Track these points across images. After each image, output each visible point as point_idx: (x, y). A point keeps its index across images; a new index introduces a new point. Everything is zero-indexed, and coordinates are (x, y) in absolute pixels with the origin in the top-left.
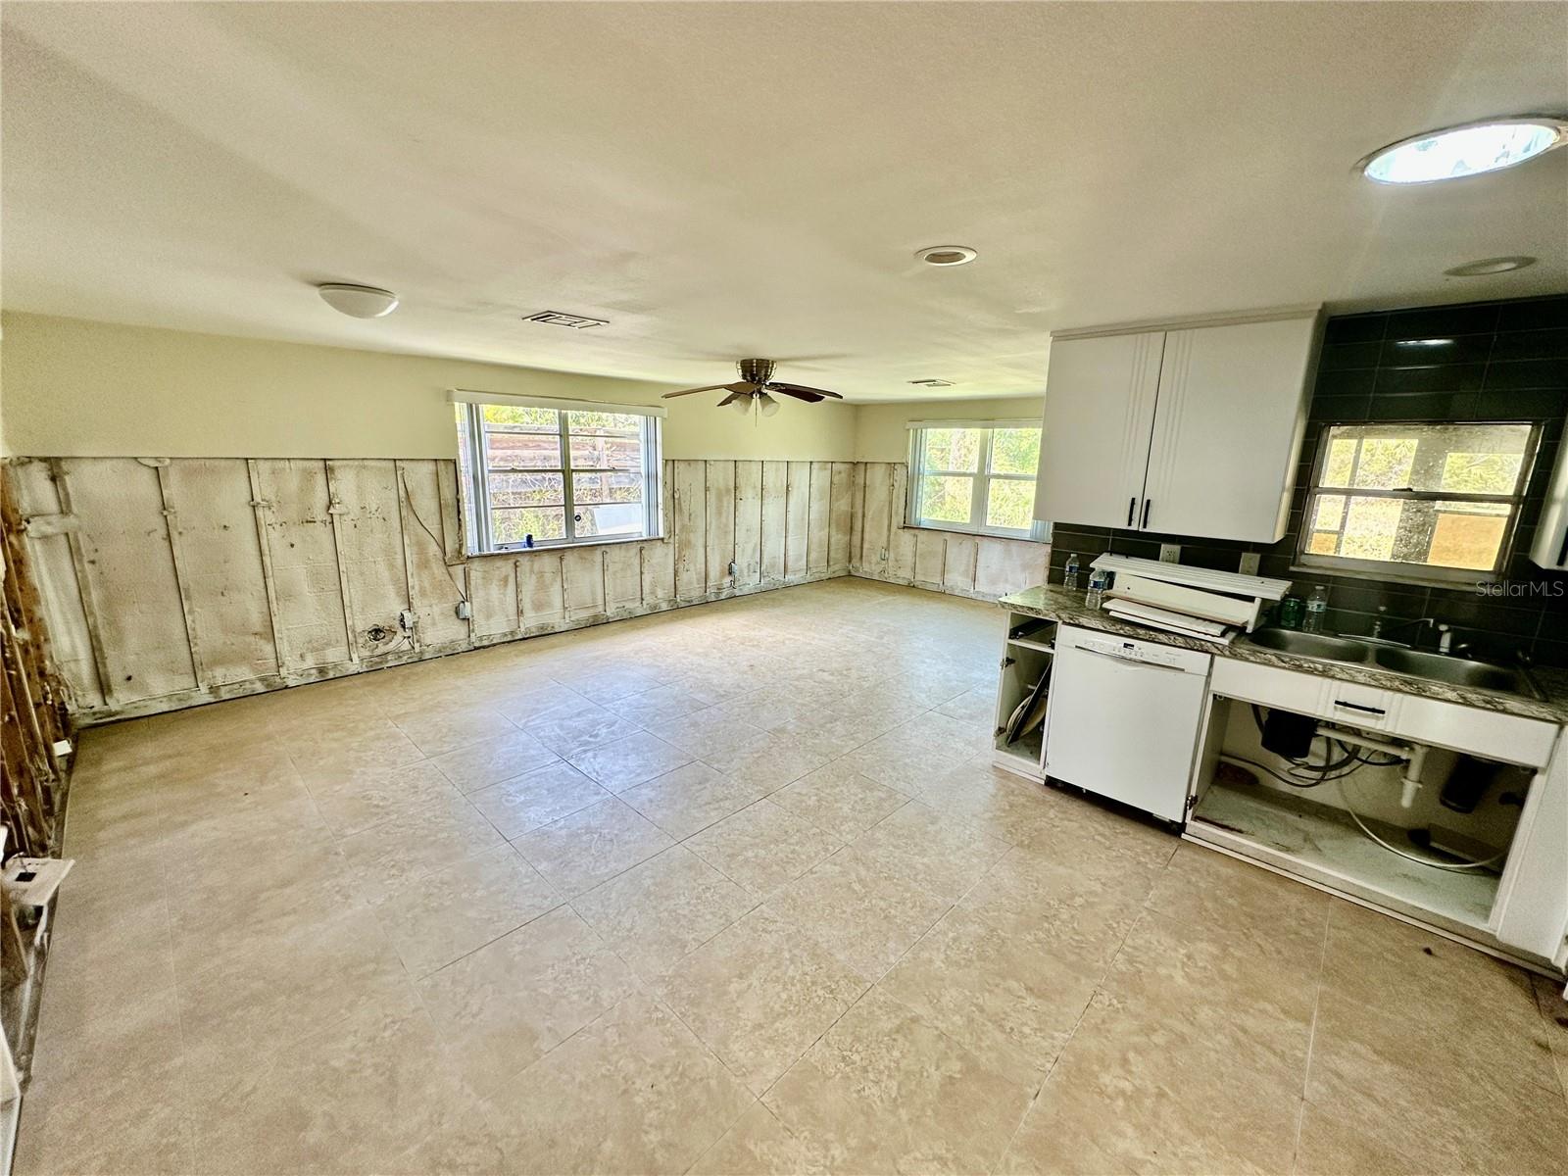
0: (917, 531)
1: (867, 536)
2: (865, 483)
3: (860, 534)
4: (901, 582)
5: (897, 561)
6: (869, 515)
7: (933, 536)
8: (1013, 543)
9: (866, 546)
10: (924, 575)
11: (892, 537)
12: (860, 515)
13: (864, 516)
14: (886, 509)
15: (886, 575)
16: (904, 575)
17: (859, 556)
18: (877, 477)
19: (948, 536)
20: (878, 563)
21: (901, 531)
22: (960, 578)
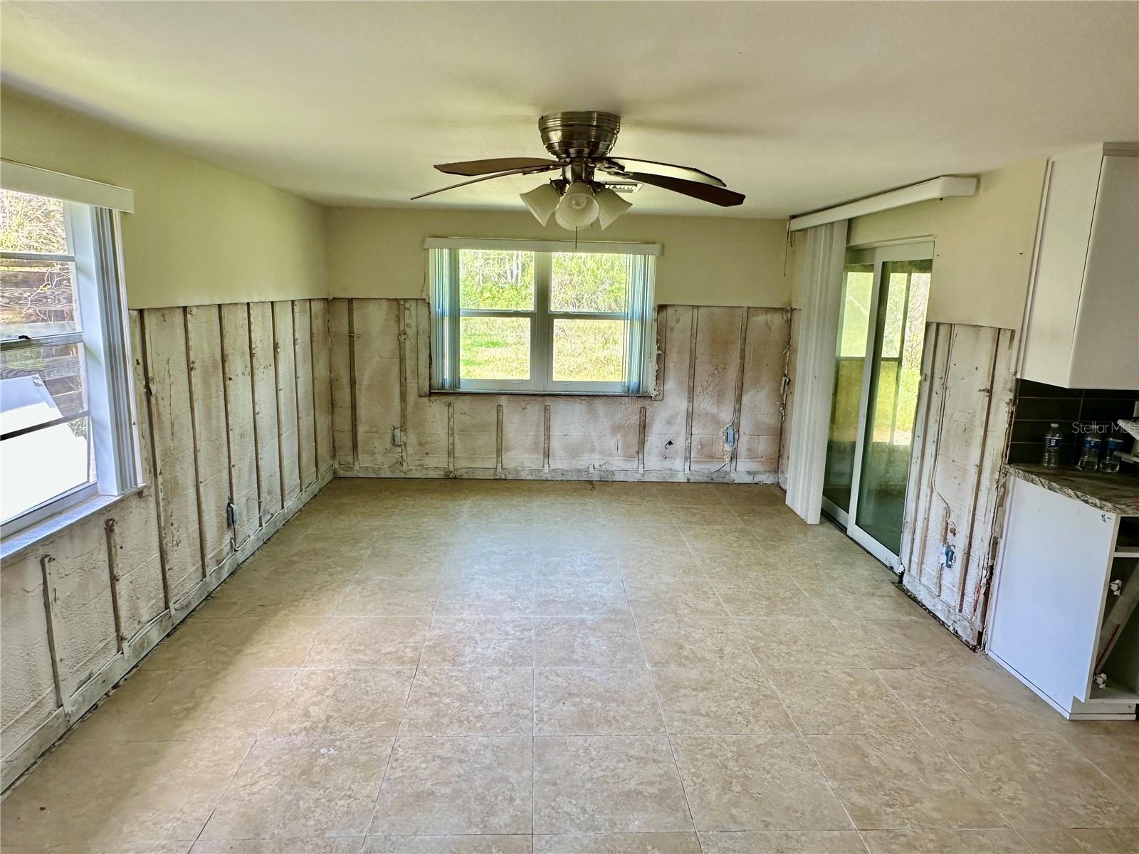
0: (452, 398)
1: (362, 412)
2: (351, 331)
3: (348, 412)
4: (432, 474)
5: (421, 444)
6: (364, 380)
7: (478, 403)
8: (598, 402)
9: (362, 429)
10: (471, 459)
11: (409, 410)
12: (345, 380)
13: (353, 383)
14: (396, 370)
15: (405, 468)
16: (436, 464)
17: (350, 444)
18: (374, 321)
19: (503, 401)
20: (387, 451)
21: (426, 399)
22: (526, 455)
